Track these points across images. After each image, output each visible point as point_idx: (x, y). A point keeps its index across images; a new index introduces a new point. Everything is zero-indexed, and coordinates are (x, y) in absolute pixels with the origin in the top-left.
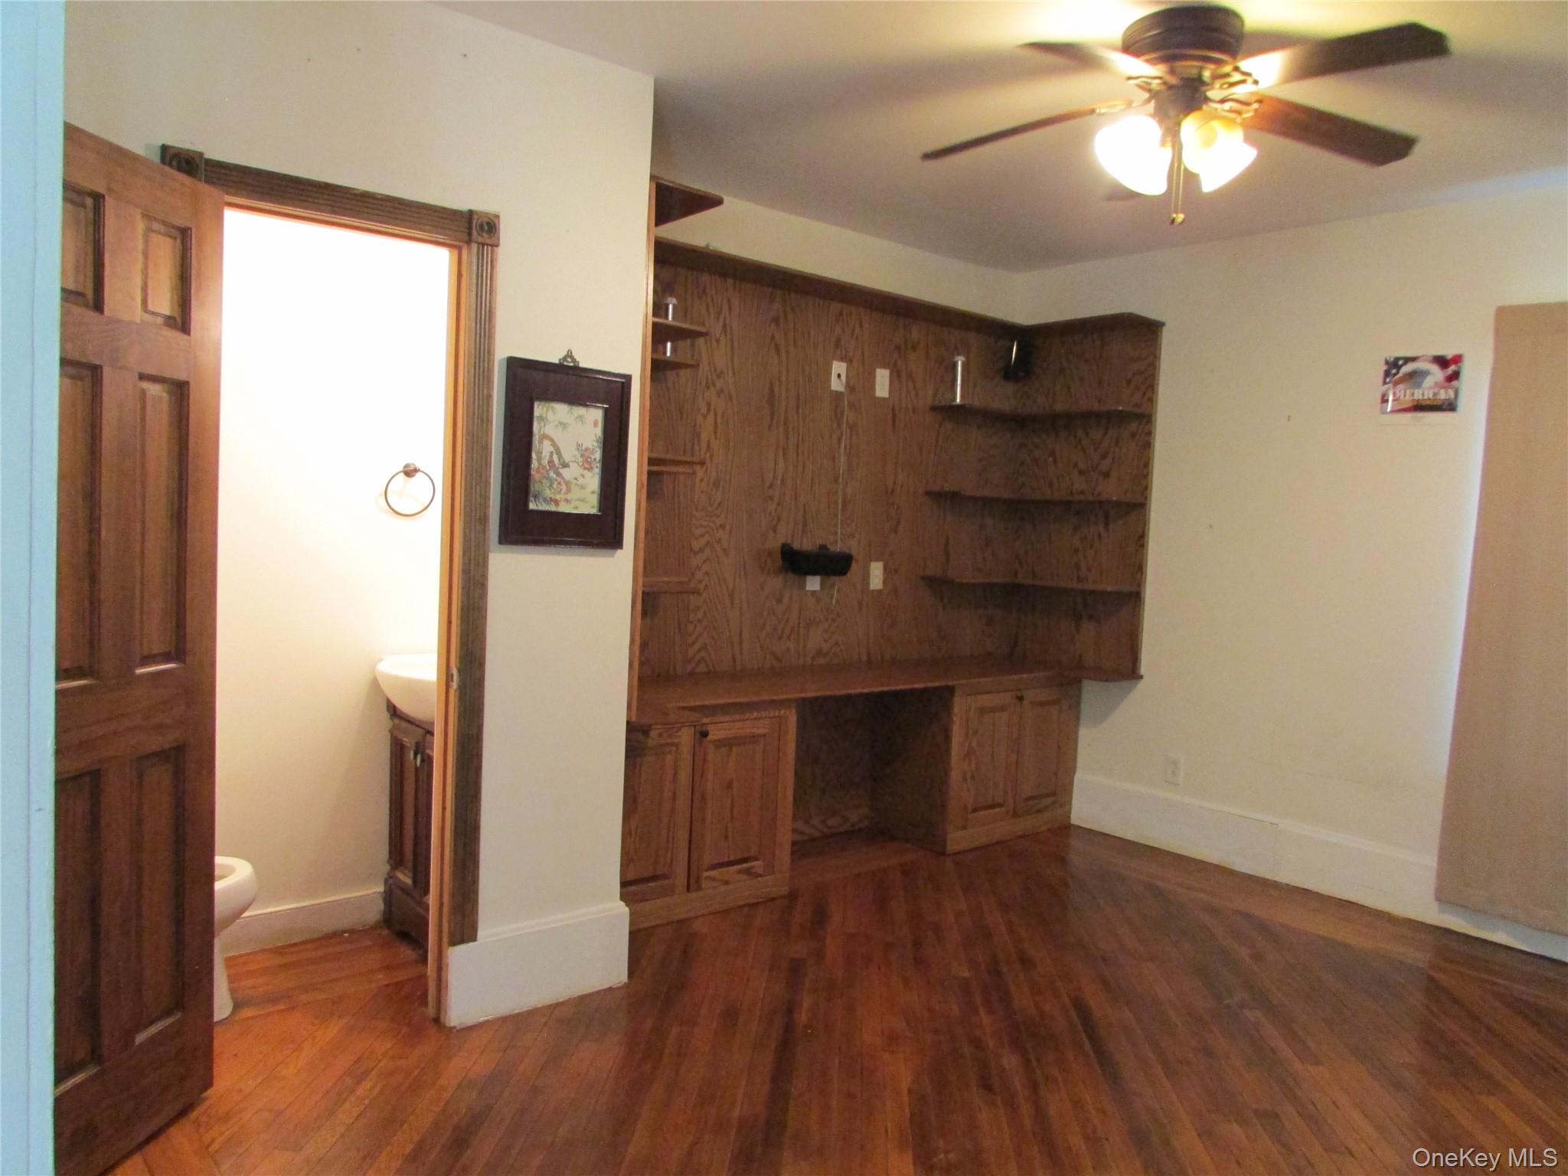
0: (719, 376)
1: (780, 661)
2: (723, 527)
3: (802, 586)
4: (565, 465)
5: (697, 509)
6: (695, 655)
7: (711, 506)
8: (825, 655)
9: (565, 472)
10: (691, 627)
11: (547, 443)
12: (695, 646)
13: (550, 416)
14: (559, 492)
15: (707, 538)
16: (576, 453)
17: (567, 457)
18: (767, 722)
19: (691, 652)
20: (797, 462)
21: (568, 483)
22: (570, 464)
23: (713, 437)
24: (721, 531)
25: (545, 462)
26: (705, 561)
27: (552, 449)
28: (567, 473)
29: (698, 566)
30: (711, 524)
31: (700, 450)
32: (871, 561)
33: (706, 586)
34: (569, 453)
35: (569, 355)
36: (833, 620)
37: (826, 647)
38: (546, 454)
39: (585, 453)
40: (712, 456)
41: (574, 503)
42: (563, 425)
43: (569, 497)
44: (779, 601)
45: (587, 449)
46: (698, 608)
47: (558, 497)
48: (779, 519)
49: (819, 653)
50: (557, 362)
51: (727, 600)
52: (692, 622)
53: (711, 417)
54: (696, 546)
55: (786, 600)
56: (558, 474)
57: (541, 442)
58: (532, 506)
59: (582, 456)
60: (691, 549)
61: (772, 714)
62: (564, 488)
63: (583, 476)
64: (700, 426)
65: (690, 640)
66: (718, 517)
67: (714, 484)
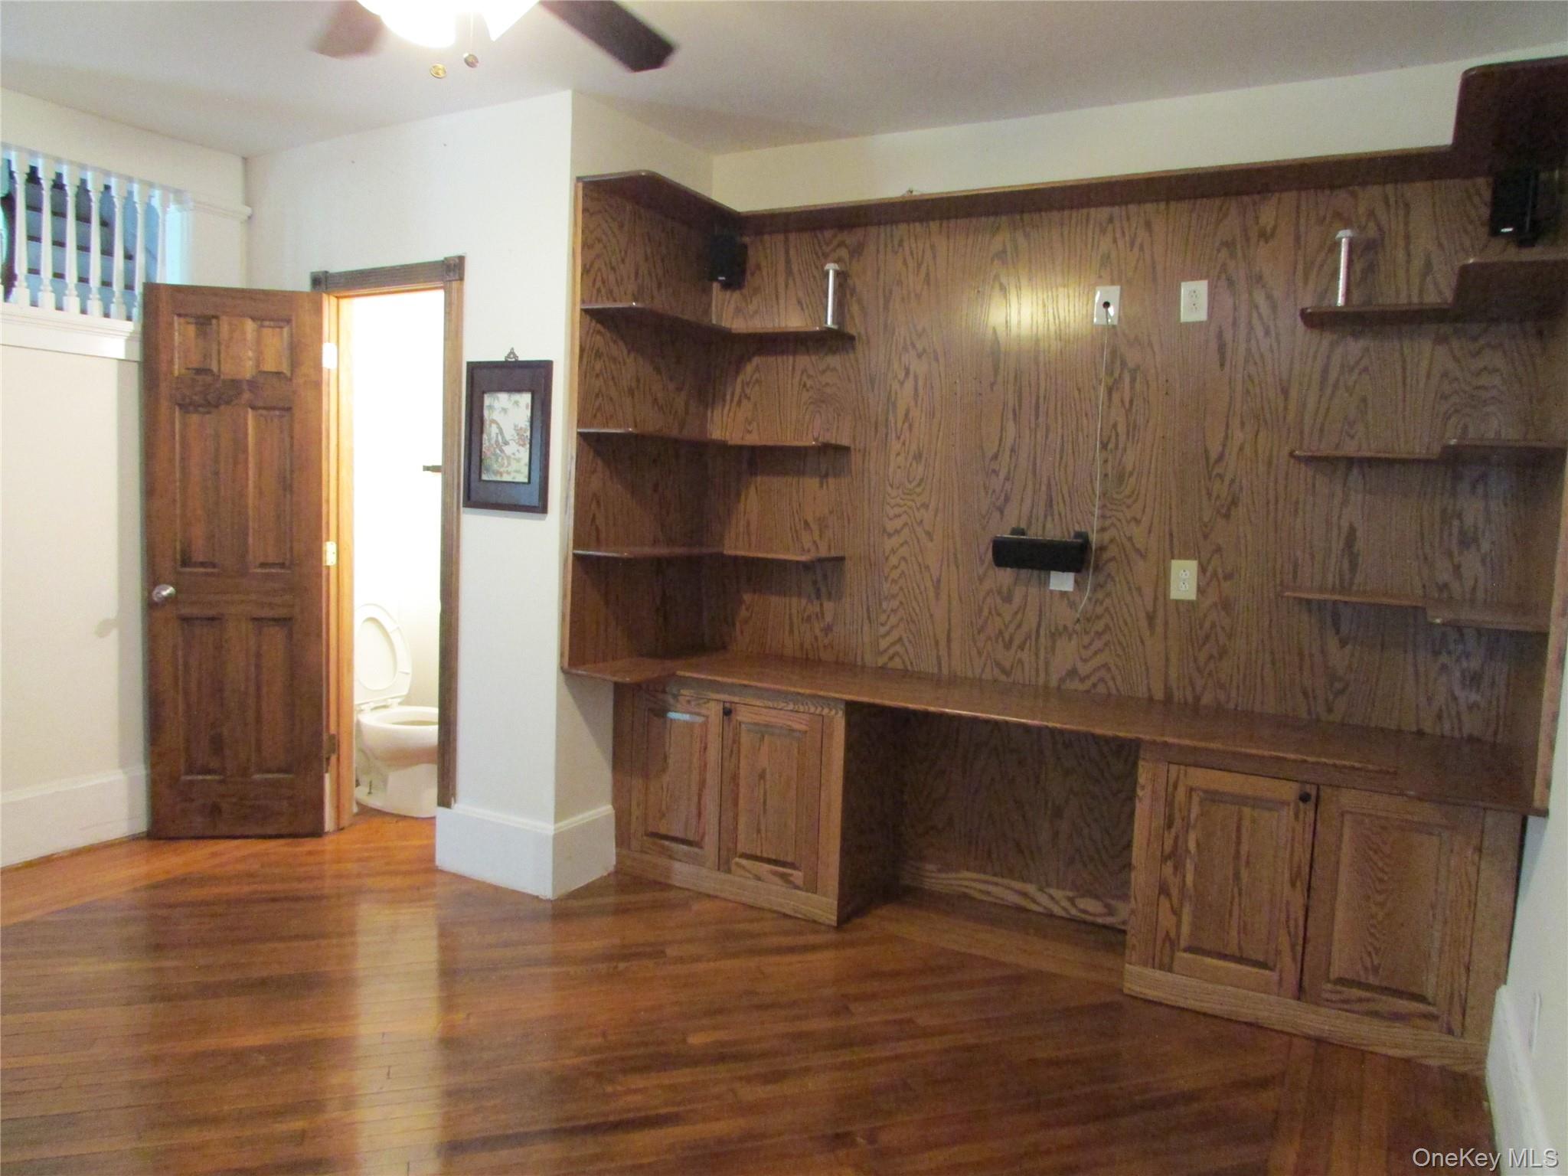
0: (920, 336)
1: (1007, 673)
2: (926, 506)
3: (1047, 582)
4: (506, 443)
5: (892, 486)
6: (888, 648)
7: (910, 482)
8: (1082, 680)
9: (505, 448)
10: (883, 618)
11: (494, 426)
12: (887, 638)
13: (496, 404)
14: (503, 466)
15: (904, 518)
16: (514, 432)
17: (508, 437)
18: (806, 717)
19: (884, 644)
20: (1037, 425)
21: (508, 458)
22: (511, 442)
23: (912, 404)
24: (922, 511)
25: (493, 442)
26: (902, 545)
27: (497, 431)
28: (508, 450)
29: (893, 549)
30: (910, 503)
31: (896, 423)
32: (1173, 558)
33: (903, 572)
34: (510, 433)
35: (512, 352)
36: (1099, 634)
37: (1084, 669)
38: (493, 435)
39: (518, 431)
40: (911, 427)
41: (513, 474)
42: (505, 410)
43: (510, 469)
44: (1008, 599)
45: (521, 429)
46: (894, 597)
47: (502, 470)
48: (1007, 499)
49: (1073, 673)
50: (503, 359)
51: (931, 594)
52: (884, 611)
53: (909, 385)
54: (891, 526)
55: (1017, 600)
56: (502, 451)
57: (490, 426)
58: (485, 477)
59: (518, 434)
60: (884, 530)
61: (812, 710)
62: (506, 462)
63: (518, 451)
64: (896, 393)
65: (883, 630)
66: (919, 495)
67: (915, 458)
